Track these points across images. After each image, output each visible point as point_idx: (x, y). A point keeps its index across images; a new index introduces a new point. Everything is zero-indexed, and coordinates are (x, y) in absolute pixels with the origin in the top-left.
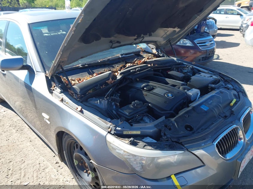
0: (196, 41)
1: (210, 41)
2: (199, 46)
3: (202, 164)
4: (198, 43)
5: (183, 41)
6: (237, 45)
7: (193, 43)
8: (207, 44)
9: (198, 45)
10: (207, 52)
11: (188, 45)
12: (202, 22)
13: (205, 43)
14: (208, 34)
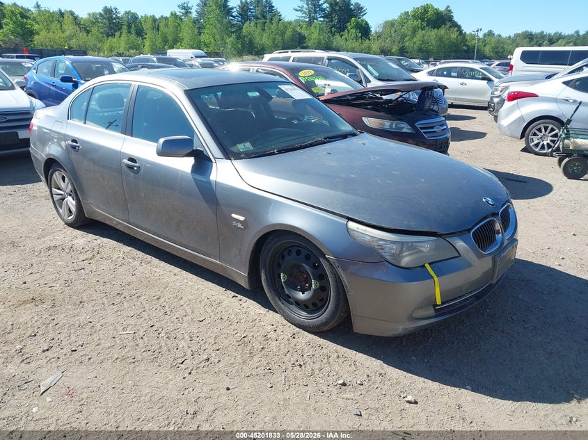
0: (418, 125)
1: (442, 126)
2: (424, 132)
3: (458, 255)
4: (421, 128)
5: (396, 125)
6: (481, 135)
7: (413, 127)
8: (436, 130)
9: (422, 131)
10: (436, 144)
11: (405, 130)
12: (427, 92)
13: (432, 127)
14: (437, 114)
